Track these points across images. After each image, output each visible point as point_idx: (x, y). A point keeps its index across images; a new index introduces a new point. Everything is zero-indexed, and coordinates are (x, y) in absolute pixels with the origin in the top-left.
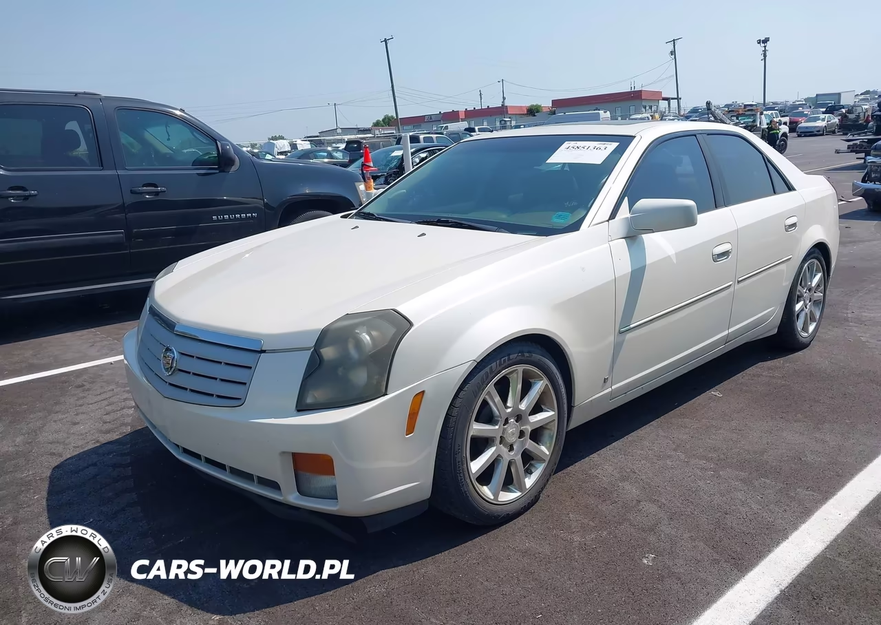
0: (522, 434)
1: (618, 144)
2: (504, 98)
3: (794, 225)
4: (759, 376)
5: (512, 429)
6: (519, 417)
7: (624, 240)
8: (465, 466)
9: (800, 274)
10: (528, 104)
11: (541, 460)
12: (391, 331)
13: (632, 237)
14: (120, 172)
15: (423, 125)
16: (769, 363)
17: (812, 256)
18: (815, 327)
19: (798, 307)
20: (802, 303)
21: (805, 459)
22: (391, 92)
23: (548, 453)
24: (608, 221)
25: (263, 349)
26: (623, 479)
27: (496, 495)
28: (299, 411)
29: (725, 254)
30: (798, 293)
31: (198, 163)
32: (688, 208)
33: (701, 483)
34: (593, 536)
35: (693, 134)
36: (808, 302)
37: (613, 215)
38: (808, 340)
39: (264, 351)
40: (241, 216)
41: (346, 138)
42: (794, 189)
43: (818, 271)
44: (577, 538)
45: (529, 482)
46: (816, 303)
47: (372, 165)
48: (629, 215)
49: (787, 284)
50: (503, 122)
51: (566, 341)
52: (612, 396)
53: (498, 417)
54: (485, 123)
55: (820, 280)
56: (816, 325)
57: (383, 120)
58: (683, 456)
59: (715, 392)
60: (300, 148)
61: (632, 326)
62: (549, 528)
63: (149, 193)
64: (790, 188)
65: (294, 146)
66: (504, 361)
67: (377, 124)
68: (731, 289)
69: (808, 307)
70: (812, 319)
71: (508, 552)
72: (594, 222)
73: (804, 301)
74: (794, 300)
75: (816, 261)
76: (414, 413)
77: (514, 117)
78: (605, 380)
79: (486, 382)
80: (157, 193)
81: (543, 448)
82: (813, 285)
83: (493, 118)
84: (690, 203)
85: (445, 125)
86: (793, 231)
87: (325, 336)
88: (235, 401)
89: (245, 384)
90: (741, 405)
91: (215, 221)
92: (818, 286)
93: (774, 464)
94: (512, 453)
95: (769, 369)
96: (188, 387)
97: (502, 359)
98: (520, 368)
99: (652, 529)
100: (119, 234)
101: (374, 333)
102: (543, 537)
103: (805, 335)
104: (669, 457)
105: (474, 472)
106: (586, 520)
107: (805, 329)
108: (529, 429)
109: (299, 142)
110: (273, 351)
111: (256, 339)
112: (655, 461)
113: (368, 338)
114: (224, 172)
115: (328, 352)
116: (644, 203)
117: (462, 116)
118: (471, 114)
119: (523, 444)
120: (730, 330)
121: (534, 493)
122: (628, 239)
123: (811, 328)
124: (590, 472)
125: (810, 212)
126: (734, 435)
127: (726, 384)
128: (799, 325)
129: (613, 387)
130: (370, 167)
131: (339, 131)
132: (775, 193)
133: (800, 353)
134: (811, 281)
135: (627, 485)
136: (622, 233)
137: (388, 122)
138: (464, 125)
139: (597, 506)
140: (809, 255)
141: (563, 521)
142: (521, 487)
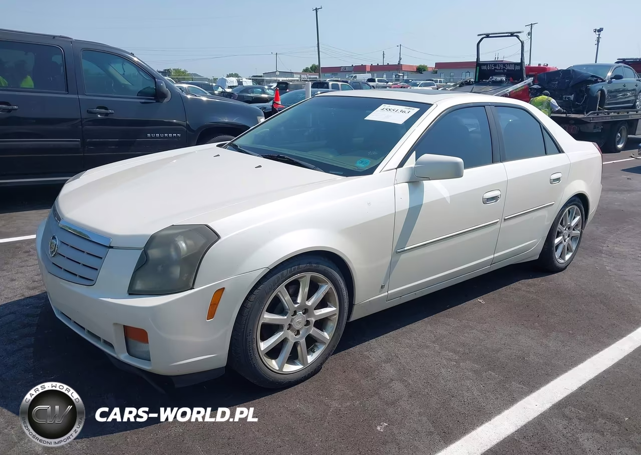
0: (308, 323)
1: (419, 109)
2: (400, 59)
3: (558, 179)
4: (519, 289)
5: (300, 318)
6: (306, 311)
7: (407, 184)
8: (255, 345)
9: (561, 216)
10: (418, 64)
11: (323, 343)
12: (202, 241)
13: (415, 182)
14: (80, 97)
15: (339, 74)
16: (530, 281)
17: (572, 203)
18: (571, 256)
19: (557, 241)
20: (561, 237)
21: (527, 359)
22: (317, 47)
23: (328, 338)
24: (396, 169)
25: (111, 245)
26: (388, 361)
27: (281, 367)
28: (130, 294)
29: (495, 198)
30: (558, 229)
31: (141, 94)
32: (457, 164)
33: (443, 370)
34: (348, 404)
35: (483, 106)
36: (566, 237)
37: (401, 165)
38: (564, 265)
39: (112, 247)
40: (168, 135)
41: (281, 79)
42: (563, 152)
43: (577, 214)
44: (335, 404)
45: (310, 359)
46: (573, 238)
47: (280, 103)
48: (413, 165)
49: (548, 224)
50: (397, 76)
51: (349, 257)
52: (388, 298)
53: (288, 309)
54: (385, 76)
55: (579, 221)
56: (573, 254)
57: (311, 68)
58: (437, 348)
59: (480, 300)
60: (245, 84)
61: (406, 248)
62: (318, 394)
63: (101, 114)
64: (560, 151)
65: (240, 83)
66: (295, 269)
67: (306, 70)
68: (498, 226)
69: (566, 241)
70: (569, 250)
71: (282, 410)
72: (385, 169)
73: (564, 236)
74: (554, 236)
75: (576, 207)
76: (215, 304)
77: (406, 73)
78: (382, 287)
79: (278, 284)
80: (107, 114)
81: (325, 334)
82: (572, 225)
83: (391, 72)
84: (460, 160)
85: (354, 75)
86: (556, 184)
87: (152, 241)
88: (89, 281)
89: (97, 269)
90: (496, 312)
91: (149, 138)
92: (577, 225)
93: (504, 360)
94: (297, 337)
95: (529, 285)
96: (63, 268)
97: (293, 268)
98: (309, 275)
99: (393, 404)
100: (76, 142)
101: (189, 242)
102: (311, 401)
103: (562, 261)
104: (428, 347)
105: (262, 349)
106: (348, 391)
107: (562, 256)
108: (313, 320)
109: (244, 80)
110: (118, 248)
111: (108, 237)
112: (416, 349)
113: (184, 245)
114: (159, 102)
115: (154, 253)
116: (426, 157)
117: (368, 69)
118: (375, 69)
119: (308, 330)
120: (496, 255)
121: (315, 366)
122: (411, 184)
123: (568, 257)
124: (365, 353)
125: (573, 170)
126: (483, 335)
127: (491, 295)
128: (557, 255)
129: (389, 292)
130: (278, 104)
131: (278, 73)
132: (546, 154)
133: (556, 275)
134: (571, 222)
135: (387, 367)
136: (407, 179)
137: (315, 69)
138: (369, 76)
139: (360, 381)
140: (571, 202)
141: (331, 390)
142: (304, 362)
